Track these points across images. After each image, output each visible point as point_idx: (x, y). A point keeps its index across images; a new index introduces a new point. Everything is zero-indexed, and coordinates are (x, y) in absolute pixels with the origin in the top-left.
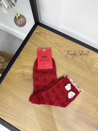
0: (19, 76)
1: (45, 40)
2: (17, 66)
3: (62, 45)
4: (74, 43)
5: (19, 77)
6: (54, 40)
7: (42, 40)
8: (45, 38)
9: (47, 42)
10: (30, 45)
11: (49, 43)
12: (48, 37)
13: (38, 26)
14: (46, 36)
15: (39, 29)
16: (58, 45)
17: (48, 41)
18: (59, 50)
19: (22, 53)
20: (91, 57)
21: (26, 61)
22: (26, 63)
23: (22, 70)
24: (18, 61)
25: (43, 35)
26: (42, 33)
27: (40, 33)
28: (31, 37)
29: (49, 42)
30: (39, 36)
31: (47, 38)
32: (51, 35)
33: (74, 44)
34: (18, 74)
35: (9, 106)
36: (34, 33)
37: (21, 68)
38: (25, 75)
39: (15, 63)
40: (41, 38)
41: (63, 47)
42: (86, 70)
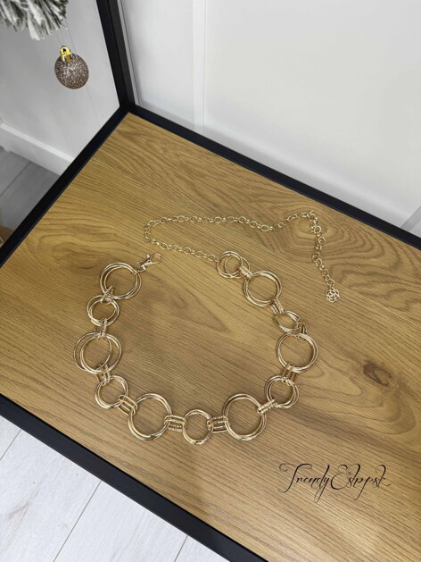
0: (55, 254)
1: (148, 154)
2: (53, 227)
3: (201, 170)
4: (237, 167)
5: (57, 259)
6: (178, 155)
7: (140, 154)
8: (149, 149)
9: (153, 160)
10: (98, 166)
11: (161, 163)
12: (157, 147)
13: (130, 116)
14: (152, 143)
15: (132, 124)
16: (189, 171)
17: (158, 157)
18: (193, 185)
19: (70, 187)
20: (290, 209)
21: (82, 212)
22: (83, 217)
23: (69, 239)
24: (56, 212)
25: (143, 140)
26: (139, 135)
27: (135, 134)
28: (104, 145)
29: (161, 160)
30: (131, 144)
31: (155, 150)
32: (167, 141)
33: (239, 170)
34: (54, 249)
35: (14, 346)
36: (114, 133)
37: (63, 232)
38: (75, 253)
39: (46, 216)
40: (136, 147)
41: (203, 176)
42: (271, 245)
